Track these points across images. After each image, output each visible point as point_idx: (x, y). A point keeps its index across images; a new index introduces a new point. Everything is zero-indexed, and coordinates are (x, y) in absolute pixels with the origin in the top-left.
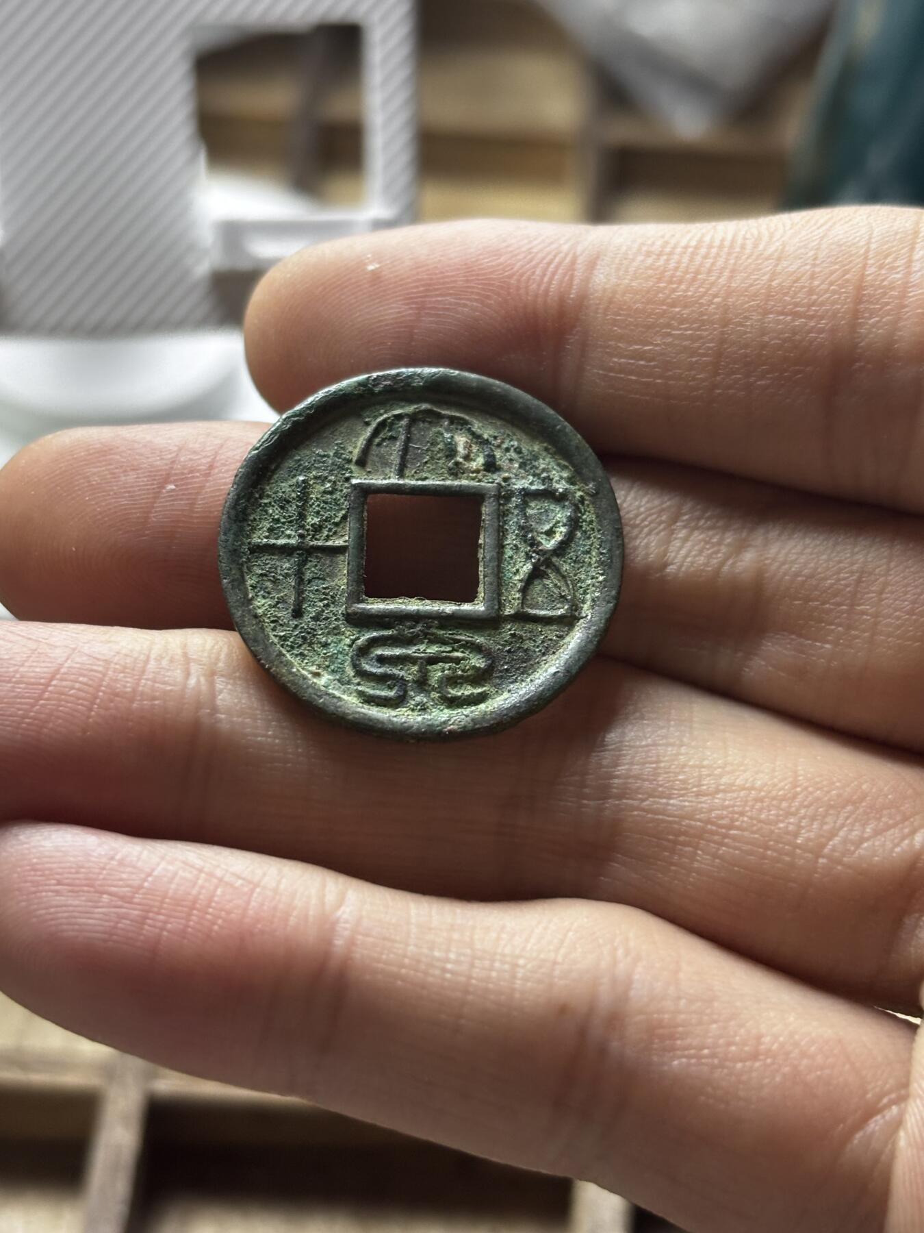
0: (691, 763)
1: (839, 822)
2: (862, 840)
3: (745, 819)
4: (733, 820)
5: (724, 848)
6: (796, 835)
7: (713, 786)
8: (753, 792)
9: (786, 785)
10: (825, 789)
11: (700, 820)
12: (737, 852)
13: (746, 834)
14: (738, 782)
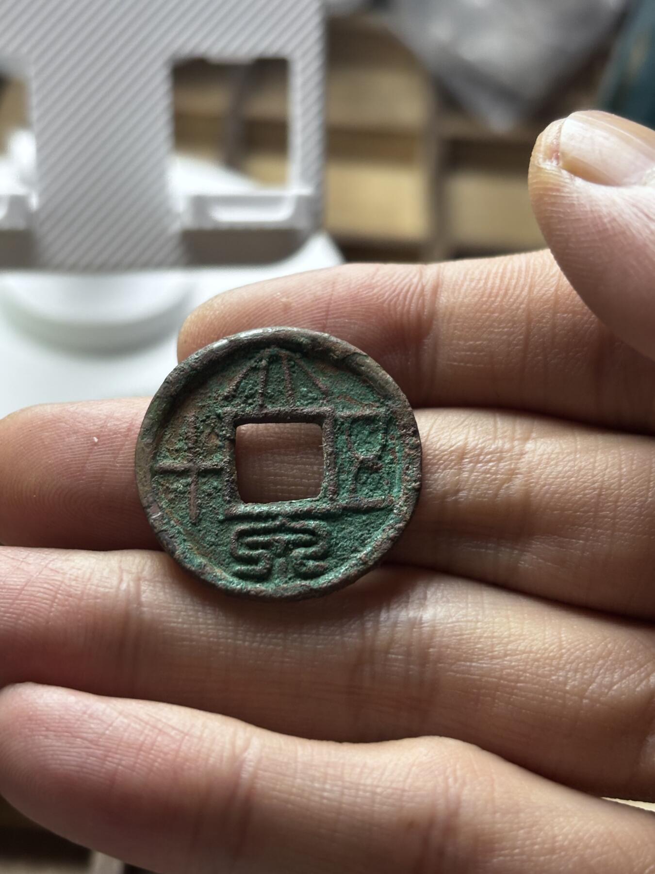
0: (485, 635)
1: (595, 672)
2: (612, 684)
3: (528, 675)
4: (519, 676)
5: (514, 697)
6: (565, 684)
7: (502, 651)
8: (532, 655)
9: (554, 648)
10: (583, 649)
11: (495, 677)
12: (523, 699)
13: (529, 685)
14: (520, 648)
